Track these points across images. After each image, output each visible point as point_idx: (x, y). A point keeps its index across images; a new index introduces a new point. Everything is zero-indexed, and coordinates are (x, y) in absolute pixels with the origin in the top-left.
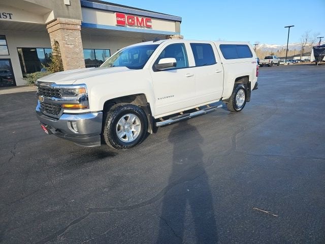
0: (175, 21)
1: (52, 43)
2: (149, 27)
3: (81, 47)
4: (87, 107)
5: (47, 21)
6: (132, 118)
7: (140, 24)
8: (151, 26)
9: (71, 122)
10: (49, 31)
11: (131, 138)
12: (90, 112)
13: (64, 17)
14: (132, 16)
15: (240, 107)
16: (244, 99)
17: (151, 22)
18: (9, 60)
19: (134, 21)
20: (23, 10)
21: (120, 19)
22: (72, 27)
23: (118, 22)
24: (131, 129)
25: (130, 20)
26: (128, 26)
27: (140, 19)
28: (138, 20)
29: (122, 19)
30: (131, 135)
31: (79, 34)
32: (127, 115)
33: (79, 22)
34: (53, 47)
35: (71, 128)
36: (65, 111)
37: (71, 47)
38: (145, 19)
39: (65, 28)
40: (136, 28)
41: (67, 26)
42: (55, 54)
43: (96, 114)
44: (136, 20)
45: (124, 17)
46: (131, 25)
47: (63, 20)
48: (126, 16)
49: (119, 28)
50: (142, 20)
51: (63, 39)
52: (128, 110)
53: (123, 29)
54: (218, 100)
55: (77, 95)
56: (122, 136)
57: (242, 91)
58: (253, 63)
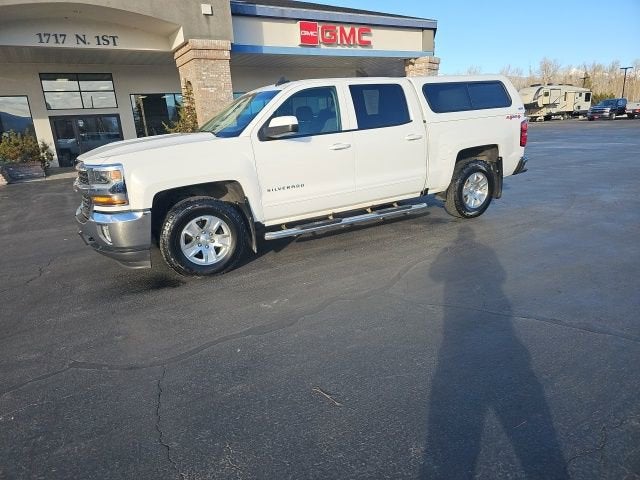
0: (423, 29)
1: (183, 85)
2: (367, 44)
3: (230, 91)
4: (125, 202)
5: (175, 46)
6: (214, 223)
7: (348, 40)
8: (369, 43)
9: (102, 225)
10: (179, 62)
11: (211, 258)
12: (130, 211)
13: (201, 37)
14: (332, 25)
15: (475, 209)
16: (486, 194)
17: (370, 35)
18: (117, 116)
19: (335, 35)
20: (135, 28)
21: (306, 33)
22: (214, 54)
23: (304, 39)
24: (213, 242)
25: (328, 34)
26: (323, 47)
27: (347, 30)
28: (342, 31)
29: (312, 33)
30: (213, 252)
31: (226, 67)
32: (203, 218)
33: (227, 44)
34: (184, 91)
35: (102, 237)
36: (96, 208)
37: (212, 90)
38: (357, 30)
39: (202, 57)
40: (339, 48)
41: (206, 53)
42: (186, 105)
43: (140, 215)
44: (338, 34)
45: (314, 28)
46: (328, 42)
47: (198, 43)
48: (320, 26)
49: (306, 51)
50: (353, 31)
51: (199, 77)
52: (203, 209)
53: (312, 52)
54: (418, 195)
55: (108, 182)
56: (194, 252)
57: (481, 177)
58: (511, 118)
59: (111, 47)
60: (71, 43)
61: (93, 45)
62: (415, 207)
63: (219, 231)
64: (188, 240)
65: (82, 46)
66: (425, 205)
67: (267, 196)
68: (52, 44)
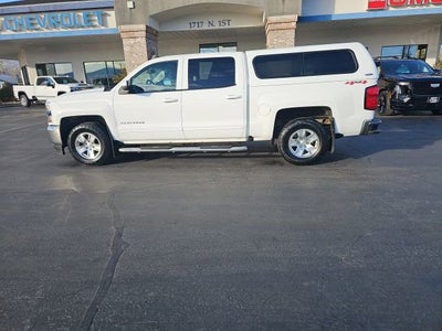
5: (264, 23)
6: (93, 137)
13: (277, 14)
22: (285, 26)
23: (371, 4)
26: (391, 9)
30: (92, 153)
32: (86, 133)
33: (295, 17)
39: (275, 29)
40: (409, 8)
41: (279, 26)
46: (397, 4)
53: (379, 14)
56: (83, 151)
58: (352, 83)
59: (227, 27)
60: (206, 27)
61: (217, 27)
62: (234, 149)
63: (96, 142)
64: (81, 144)
65: (211, 28)
67: (120, 127)
68: (196, 28)
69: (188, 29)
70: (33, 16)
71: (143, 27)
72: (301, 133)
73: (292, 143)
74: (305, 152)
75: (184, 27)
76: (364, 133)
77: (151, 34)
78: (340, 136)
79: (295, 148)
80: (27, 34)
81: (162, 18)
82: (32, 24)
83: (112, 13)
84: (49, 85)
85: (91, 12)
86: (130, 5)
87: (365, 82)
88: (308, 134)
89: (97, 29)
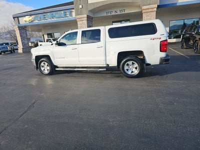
13: (147, 5)
22: (151, 10)
31: (154, 14)
33: (156, 6)
41: (147, 10)
57: (135, 63)
58: (154, 39)
60: (114, 13)
61: (119, 13)
63: (48, 66)
65: (116, 14)
66: (105, 69)
68: (109, 14)
69: (106, 15)
70: (45, 14)
71: (86, 16)
72: (130, 63)
73: (126, 67)
74: (132, 72)
75: (104, 14)
76: (161, 63)
77: (89, 19)
78: (149, 65)
79: (127, 70)
80: (43, 21)
81: (94, 11)
82: (45, 18)
83: (74, 10)
84: (50, 42)
85: (66, 11)
86: (81, 7)
87: (160, 38)
88: (133, 64)
89: (69, 18)
